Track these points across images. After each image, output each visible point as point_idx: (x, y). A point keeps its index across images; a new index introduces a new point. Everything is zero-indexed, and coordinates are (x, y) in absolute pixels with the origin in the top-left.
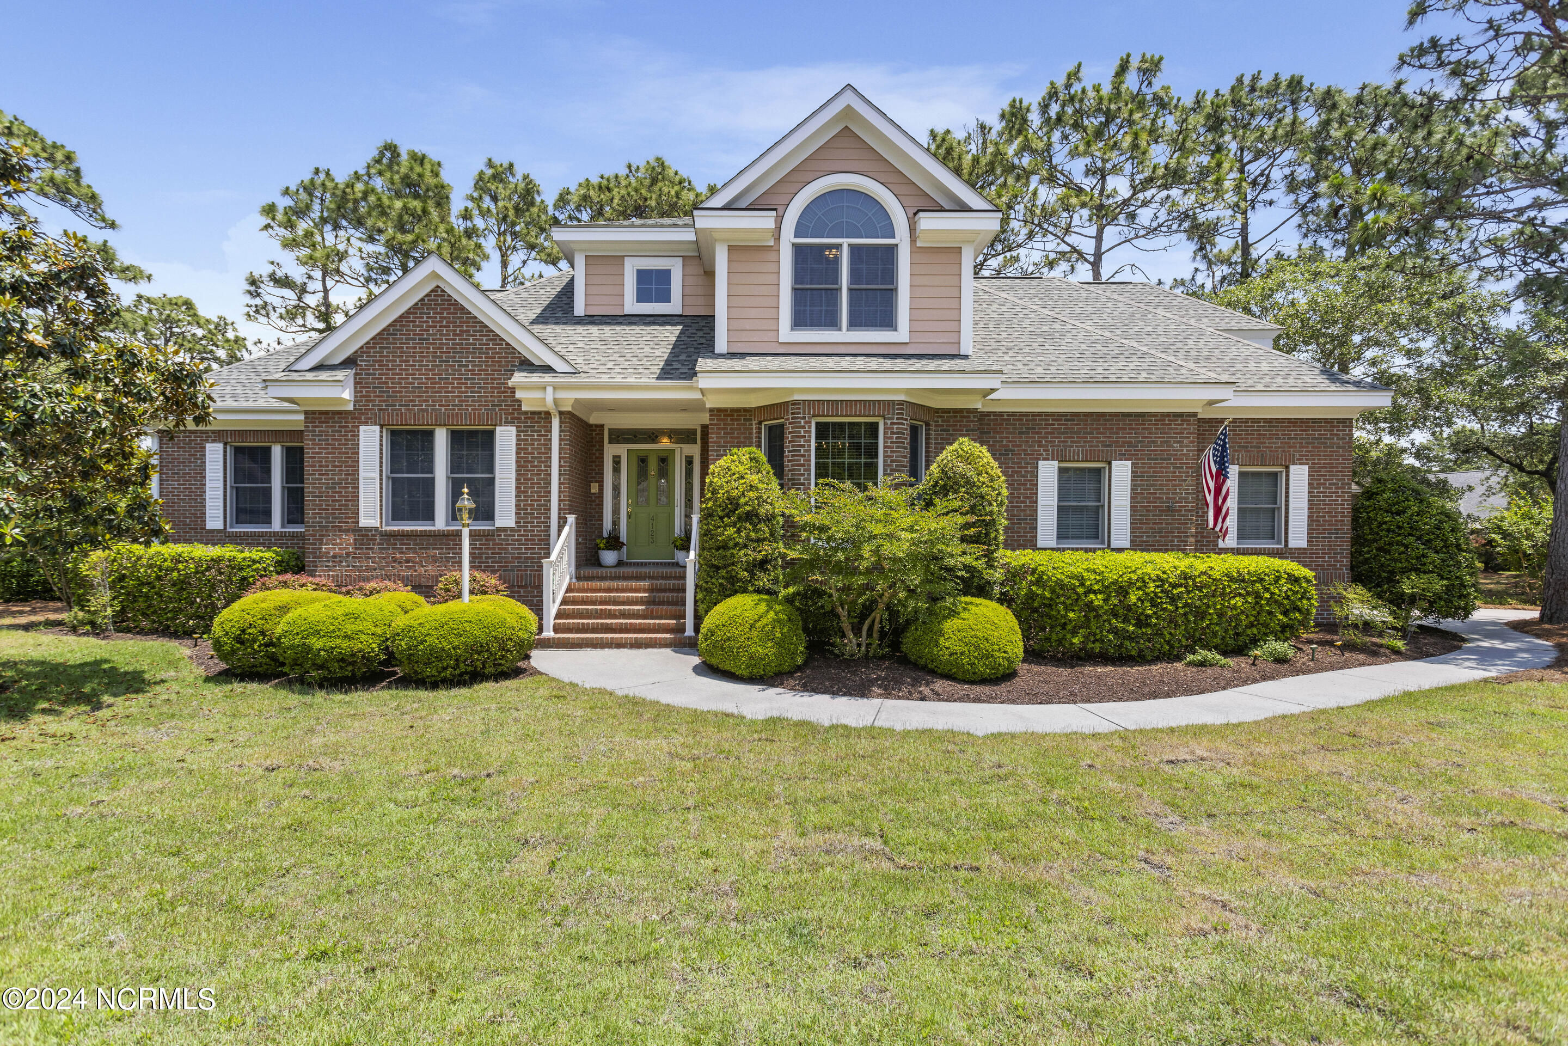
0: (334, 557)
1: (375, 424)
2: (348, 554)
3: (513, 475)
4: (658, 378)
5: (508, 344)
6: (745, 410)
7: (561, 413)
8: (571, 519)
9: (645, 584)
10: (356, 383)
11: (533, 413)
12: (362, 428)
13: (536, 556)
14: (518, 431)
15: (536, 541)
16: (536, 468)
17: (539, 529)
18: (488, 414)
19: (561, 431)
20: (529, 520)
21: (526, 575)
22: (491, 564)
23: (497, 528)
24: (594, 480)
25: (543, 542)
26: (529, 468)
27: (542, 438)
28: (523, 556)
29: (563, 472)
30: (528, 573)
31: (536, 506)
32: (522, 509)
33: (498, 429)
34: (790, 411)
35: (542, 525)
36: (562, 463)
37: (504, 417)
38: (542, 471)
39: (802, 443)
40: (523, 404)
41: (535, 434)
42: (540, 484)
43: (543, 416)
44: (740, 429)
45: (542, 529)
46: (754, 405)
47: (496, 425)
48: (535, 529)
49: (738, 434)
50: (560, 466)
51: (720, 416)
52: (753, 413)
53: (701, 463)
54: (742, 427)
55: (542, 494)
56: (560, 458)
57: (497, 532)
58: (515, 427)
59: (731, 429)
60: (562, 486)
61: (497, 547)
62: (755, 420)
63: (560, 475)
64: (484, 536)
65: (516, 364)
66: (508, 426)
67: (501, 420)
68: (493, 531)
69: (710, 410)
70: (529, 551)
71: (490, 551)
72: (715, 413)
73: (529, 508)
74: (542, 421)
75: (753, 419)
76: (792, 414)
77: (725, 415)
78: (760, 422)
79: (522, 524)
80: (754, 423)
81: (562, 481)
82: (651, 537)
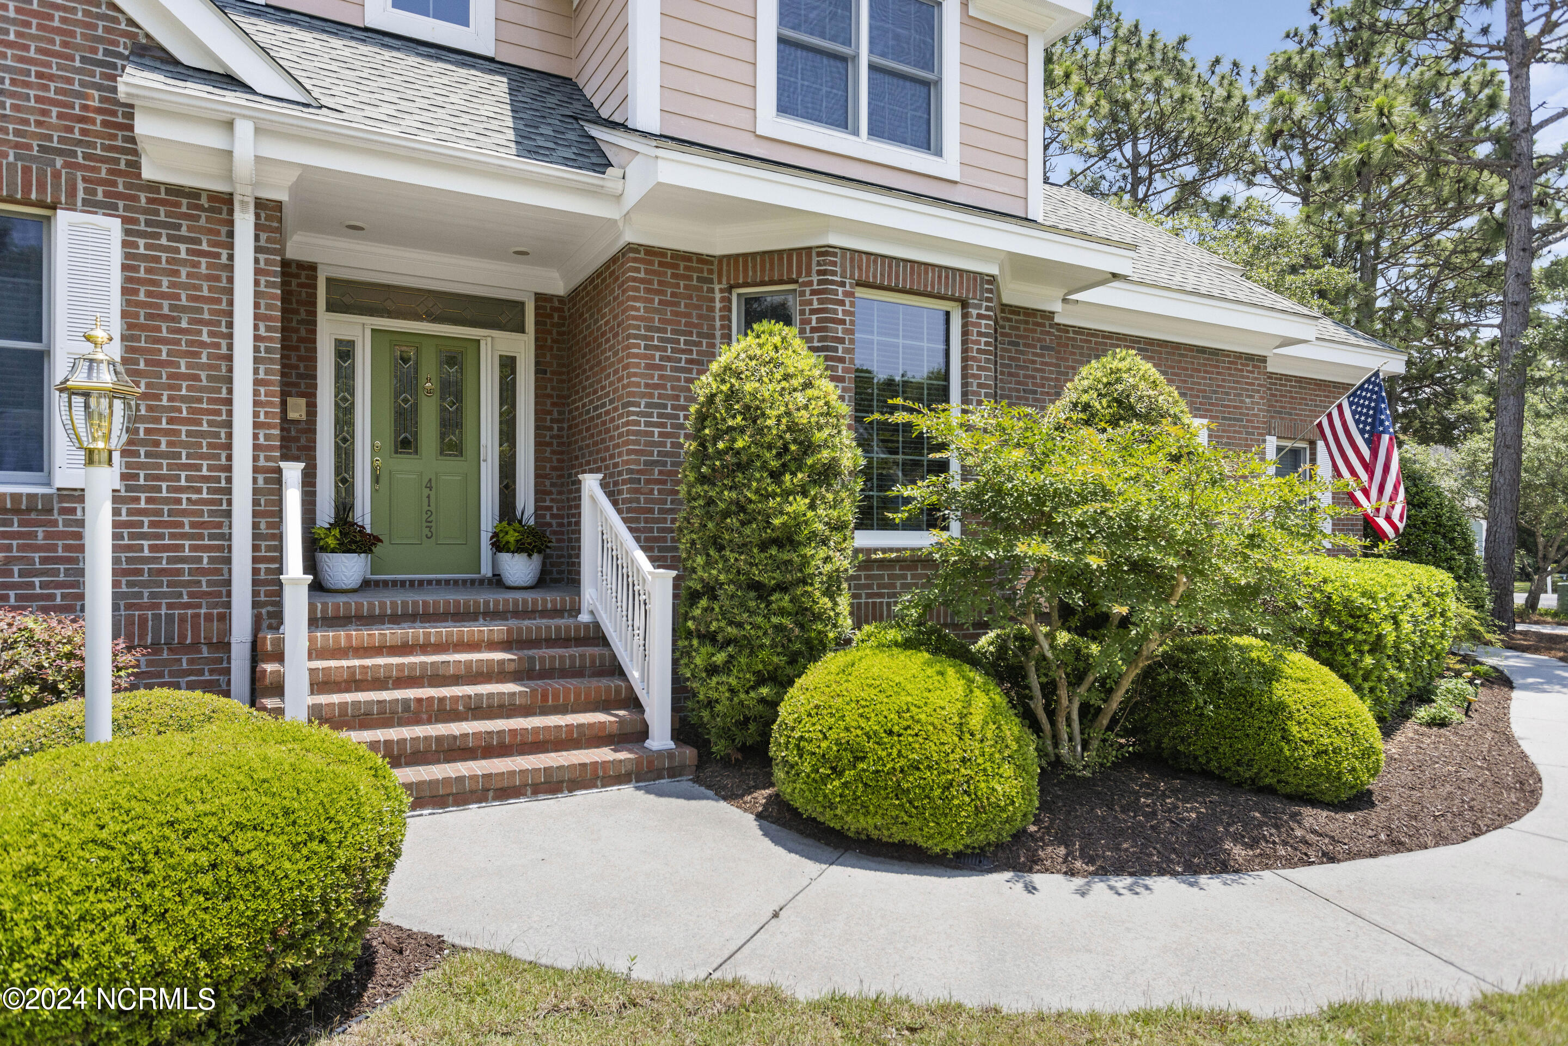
7: (260, 205)
8: (293, 472)
11: (176, 191)
13: (186, 566)
14: (127, 232)
15: (187, 529)
16: (184, 338)
17: (194, 497)
18: (27, 171)
19: (258, 250)
20: (165, 472)
21: (157, 617)
22: (38, 591)
23: (59, 489)
24: (294, 390)
25: (206, 532)
26: (164, 333)
27: (203, 260)
28: (146, 567)
29: (263, 354)
30: (163, 613)
31: (184, 437)
32: (143, 443)
33: (63, 218)
34: (815, 268)
35: (205, 486)
36: (262, 332)
37: (81, 186)
38: (203, 344)
39: (840, 335)
40: (144, 162)
41: (183, 247)
42: (197, 378)
43: (204, 201)
44: (691, 298)
45: (205, 496)
46: (719, 251)
47: (54, 207)
48: (184, 496)
49: (686, 306)
50: (257, 338)
51: (651, 263)
52: (715, 267)
53: (537, 372)
54: (694, 294)
55: (205, 406)
56: (257, 317)
57: (60, 502)
58: (119, 220)
59: (673, 295)
60: (262, 390)
61: (60, 543)
62: (720, 282)
63: (256, 360)
64: (16, 511)
65: (121, 49)
66: (96, 213)
67: (72, 193)
68: (50, 496)
69: (631, 248)
70: (165, 555)
71: (37, 555)
72: (642, 255)
73: (163, 441)
74: (203, 215)
75: (716, 280)
76: (820, 273)
77: (661, 264)
78: (731, 288)
79: (142, 482)
80: (717, 287)
81: (262, 375)
82: (425, 524)
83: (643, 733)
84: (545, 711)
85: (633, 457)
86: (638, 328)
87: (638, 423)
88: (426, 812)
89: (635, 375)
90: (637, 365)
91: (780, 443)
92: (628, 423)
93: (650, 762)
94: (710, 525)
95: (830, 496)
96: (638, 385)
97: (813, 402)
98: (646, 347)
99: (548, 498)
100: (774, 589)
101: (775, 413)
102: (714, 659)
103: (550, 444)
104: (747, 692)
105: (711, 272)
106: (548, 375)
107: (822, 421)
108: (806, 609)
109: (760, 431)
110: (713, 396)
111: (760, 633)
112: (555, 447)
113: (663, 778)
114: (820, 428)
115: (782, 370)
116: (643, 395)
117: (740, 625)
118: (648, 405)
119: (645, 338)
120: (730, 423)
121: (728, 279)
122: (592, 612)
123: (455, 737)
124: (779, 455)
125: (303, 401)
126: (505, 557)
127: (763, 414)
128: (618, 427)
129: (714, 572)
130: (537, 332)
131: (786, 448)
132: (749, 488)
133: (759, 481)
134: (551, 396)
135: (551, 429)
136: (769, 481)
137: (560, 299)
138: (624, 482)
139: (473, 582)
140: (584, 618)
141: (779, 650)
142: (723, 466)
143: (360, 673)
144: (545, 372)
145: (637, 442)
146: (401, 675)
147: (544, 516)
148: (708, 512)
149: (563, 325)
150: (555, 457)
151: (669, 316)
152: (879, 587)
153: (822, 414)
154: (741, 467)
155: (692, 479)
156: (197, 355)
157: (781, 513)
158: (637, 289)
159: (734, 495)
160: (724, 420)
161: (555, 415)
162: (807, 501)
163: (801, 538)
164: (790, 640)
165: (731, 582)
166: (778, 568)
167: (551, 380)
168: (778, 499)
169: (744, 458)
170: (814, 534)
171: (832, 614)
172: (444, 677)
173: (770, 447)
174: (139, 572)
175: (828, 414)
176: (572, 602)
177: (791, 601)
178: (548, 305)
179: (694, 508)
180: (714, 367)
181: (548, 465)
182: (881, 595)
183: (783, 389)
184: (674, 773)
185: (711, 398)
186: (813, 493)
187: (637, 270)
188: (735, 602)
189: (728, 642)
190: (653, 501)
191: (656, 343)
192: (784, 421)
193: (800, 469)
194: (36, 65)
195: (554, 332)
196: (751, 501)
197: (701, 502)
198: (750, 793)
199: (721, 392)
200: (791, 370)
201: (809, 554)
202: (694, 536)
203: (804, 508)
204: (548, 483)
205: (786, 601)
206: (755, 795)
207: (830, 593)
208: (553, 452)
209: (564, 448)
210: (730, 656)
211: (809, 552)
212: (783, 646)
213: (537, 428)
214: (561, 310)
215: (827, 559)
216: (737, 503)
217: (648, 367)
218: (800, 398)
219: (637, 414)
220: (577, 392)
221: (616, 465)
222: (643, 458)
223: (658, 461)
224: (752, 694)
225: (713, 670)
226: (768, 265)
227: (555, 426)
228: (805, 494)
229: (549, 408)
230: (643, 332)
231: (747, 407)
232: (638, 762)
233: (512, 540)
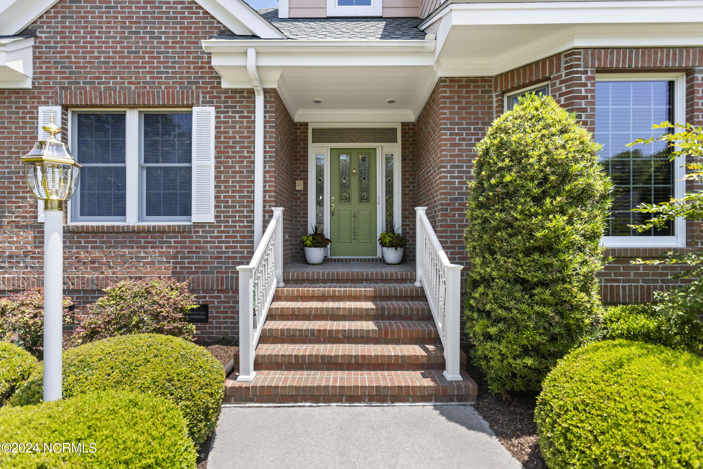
0: (11, 257)
1: (56, 104)
2: (26, 254)
3: (212, 163)
4: (381, 38)
5: (206, 12)
6: (484, 79)
7: (266, 91)
8: (278, 212)
9: (369, 290)
10: (35, 58)
11: (235, 91)
12: (42, 109)
13: (238, 255)
14: (217, 112)
15: (239, 239)
16: (238, 155)
17: (241, 224)
18: (183, 92)
19: (265, 112)
20: (230, 214)
21: (227, 277)
22: (187, 265)
23: (194, 223)
24: (299, 177)
25: (246, 240)
26: (230, 154)
27: (245, 120)
28: (223, 255)
29: (268, 159)
30: (229, 275)
31: (237, 199)
32: (223, 202)
33: (195, 110)
34: (563, 65)
35: (245, 220)
36: (268, 149)
37: (201, 95)
38: (245, 157)
39: (583, 106)
40: (222, 80)
41: (237, 115)
42: (242, 172)
43: (245, 94)
44: (477, 103)
45: (245, 224)
46: (495, 72)
47: (191, 107)
48: (238, 224)
49: (475, 108)
50: (265, 152)
51: (453, 87)
52: (493, 83)
53: (403, 160)
54: (480, 101)
55: (245, 184)
56: (265, 142)
57: (194, 228)
58: (214, 108)
59: (467, 103)
60: (268, 175)
61: (194, 245)
62: (496, 91)
63: (265, 162)
64: (179, 232)
65: (215, 35)
66: (206, 106)
67: (198, 100)
68: (190, 226)
69: (442, 80)
70: (230, 250)
71: (186, 250)
72: (448, 83)
73: (230, 200)
74: (245, 100)
75: (493, 91)
76: (566, 68)
77: (459, 86)
78: (503, 93)
79: (222, 219)
80: (494, 95)
81: (267, 169)
82: (353, 234)
83: (442, 366)
84: (387, 342)
85: (443, 196)
86: (446, 124)
87: (446, 177)
88: (307, 404)
89: (444, 150)
90: (446, 145)
91: (541, 175)
92: (440, 178)
93: (444, 390)
94: (485, 237)
95: (585, 214)
96: (446, 156)
97: (570, 142)
98: (451, 134)
99: (407, 220)
100: (536, 285)
101: (536, 153)
102: (489, 330)
103: (408, 194)
104: (515, 359)
105: (490, 86)
106: (408, 161)
107: (578, 156)
108: (565, 302)
109: (524, 169)
110: (487, 150)
111: (525, 317)
112: (411, 196)
113: (454, 401)
114: (576, 161)
115: (542, 123)
116: (449, 161)
117: (508, 309)
118: (452, 167)
119: (450, 129)
120: (500, 164)
121: (501, 87)
122: (421, 282)
123: (331, 357)
124: (540, 184)
125: (302, 182)
126: (385, 249)
127: (527, 156)
128: (436, 181)
129: (488, 270)
130: (402, 141)
131: (546, 179)
132: (515, 210)
133: (523, 204)
134: (409, 171)
135: (409, 187)
136: (532, 204)
137: (413, 124)
138: (439, 210)
139: (373, 260)
140: (417, 284)
141: (541, 331)
142: (495, 196)
143: (297, 311)
144: (406, 160)
145: (445, 188)
146: (316, 313)
147: (406, 229)
148: (484, 228)
149: (415, 136)
150: (411, 201)
151: (464, 115)
152: (615, 275)
153: (578, 151)
154: (509, 195)
155: (474, 206)
156: (242, 162)
157: (543, 228)
158: (445, 103)
159: (503, 215)
160: (496, 163)
161: (411, 180)
162: (566, 218)
163: (561, 246)
164: (551, 324)
165: (501, 277)
166: (540, 268)
167: (409, 163)
168: (540, 217)
169: (511, 188)
170: (572, 243)
171: (588, 305)
172: (338, 316)
173: (532, 179)
174: (221, 258)
175: (583, 151)
176: (412, 275)
177: (552, 295)
178: (407, 128)
179: (475, 225)
180: (490, 130)
181: (408, 204)
182: (618, 281)
183: (543, 136)
184: (461, 398)
185: (487, 152)
186: (570, 212)
187: (445, 92)
188: (505, 292)
189: (499, 320)
190: (456, 221)
191: (456, 131)
192: (545, 158)
193: (558, 193)
194: (186, 49)
195: (410, 140)
196: (517, 219)
197: (479, 221)
198: (518, 437)
199: (494, 145)
200: (550, 121)
201: (567, 259)
202: (475, 244)
203: (562, 224)
204: (407, 213)
205: (547, 295)
206: (522, 440)
207: (584, 289)
208: (410, 198)
209: (415, 196)
210: (501, 331)
211: (567, 257)
212: (545, 328)
213: (403, 187)
214: (414, 129)
215: (584, 263)
216: (505, 222)
217: (451, 145)
218: (559, 141)
219: (445, 172)
220: (420, 168)
221: (435, 202)
222: (449, 197)
223: (458, 198)
224: (518, 361)
225: (488, 337)
226: (528, 73)
227: (411, 185)
228: (563, 212)
229: (408, 177)
230: (448, 126)
231: (514, 153)
232: (436, 388)
233: (387, 241)
